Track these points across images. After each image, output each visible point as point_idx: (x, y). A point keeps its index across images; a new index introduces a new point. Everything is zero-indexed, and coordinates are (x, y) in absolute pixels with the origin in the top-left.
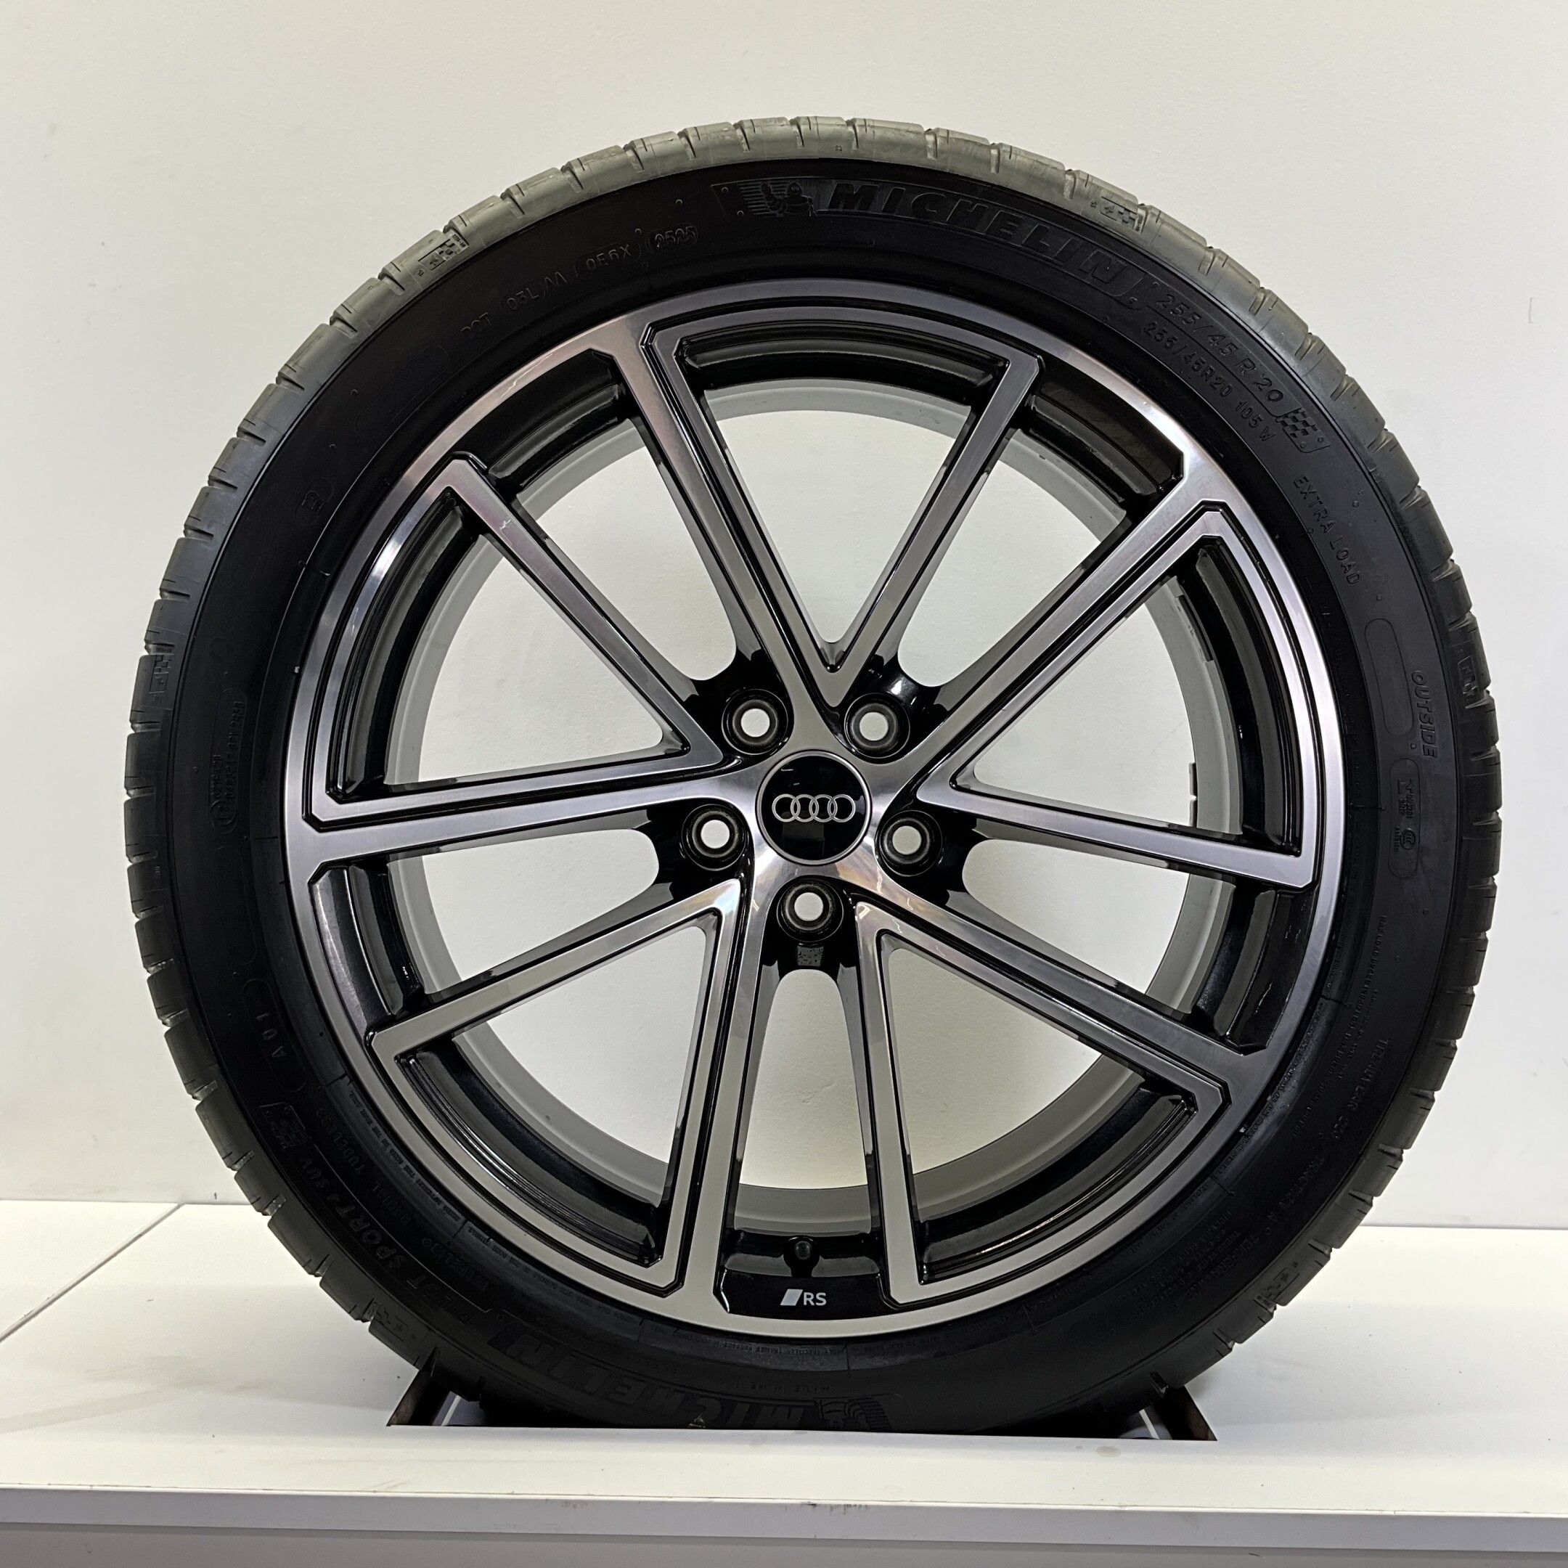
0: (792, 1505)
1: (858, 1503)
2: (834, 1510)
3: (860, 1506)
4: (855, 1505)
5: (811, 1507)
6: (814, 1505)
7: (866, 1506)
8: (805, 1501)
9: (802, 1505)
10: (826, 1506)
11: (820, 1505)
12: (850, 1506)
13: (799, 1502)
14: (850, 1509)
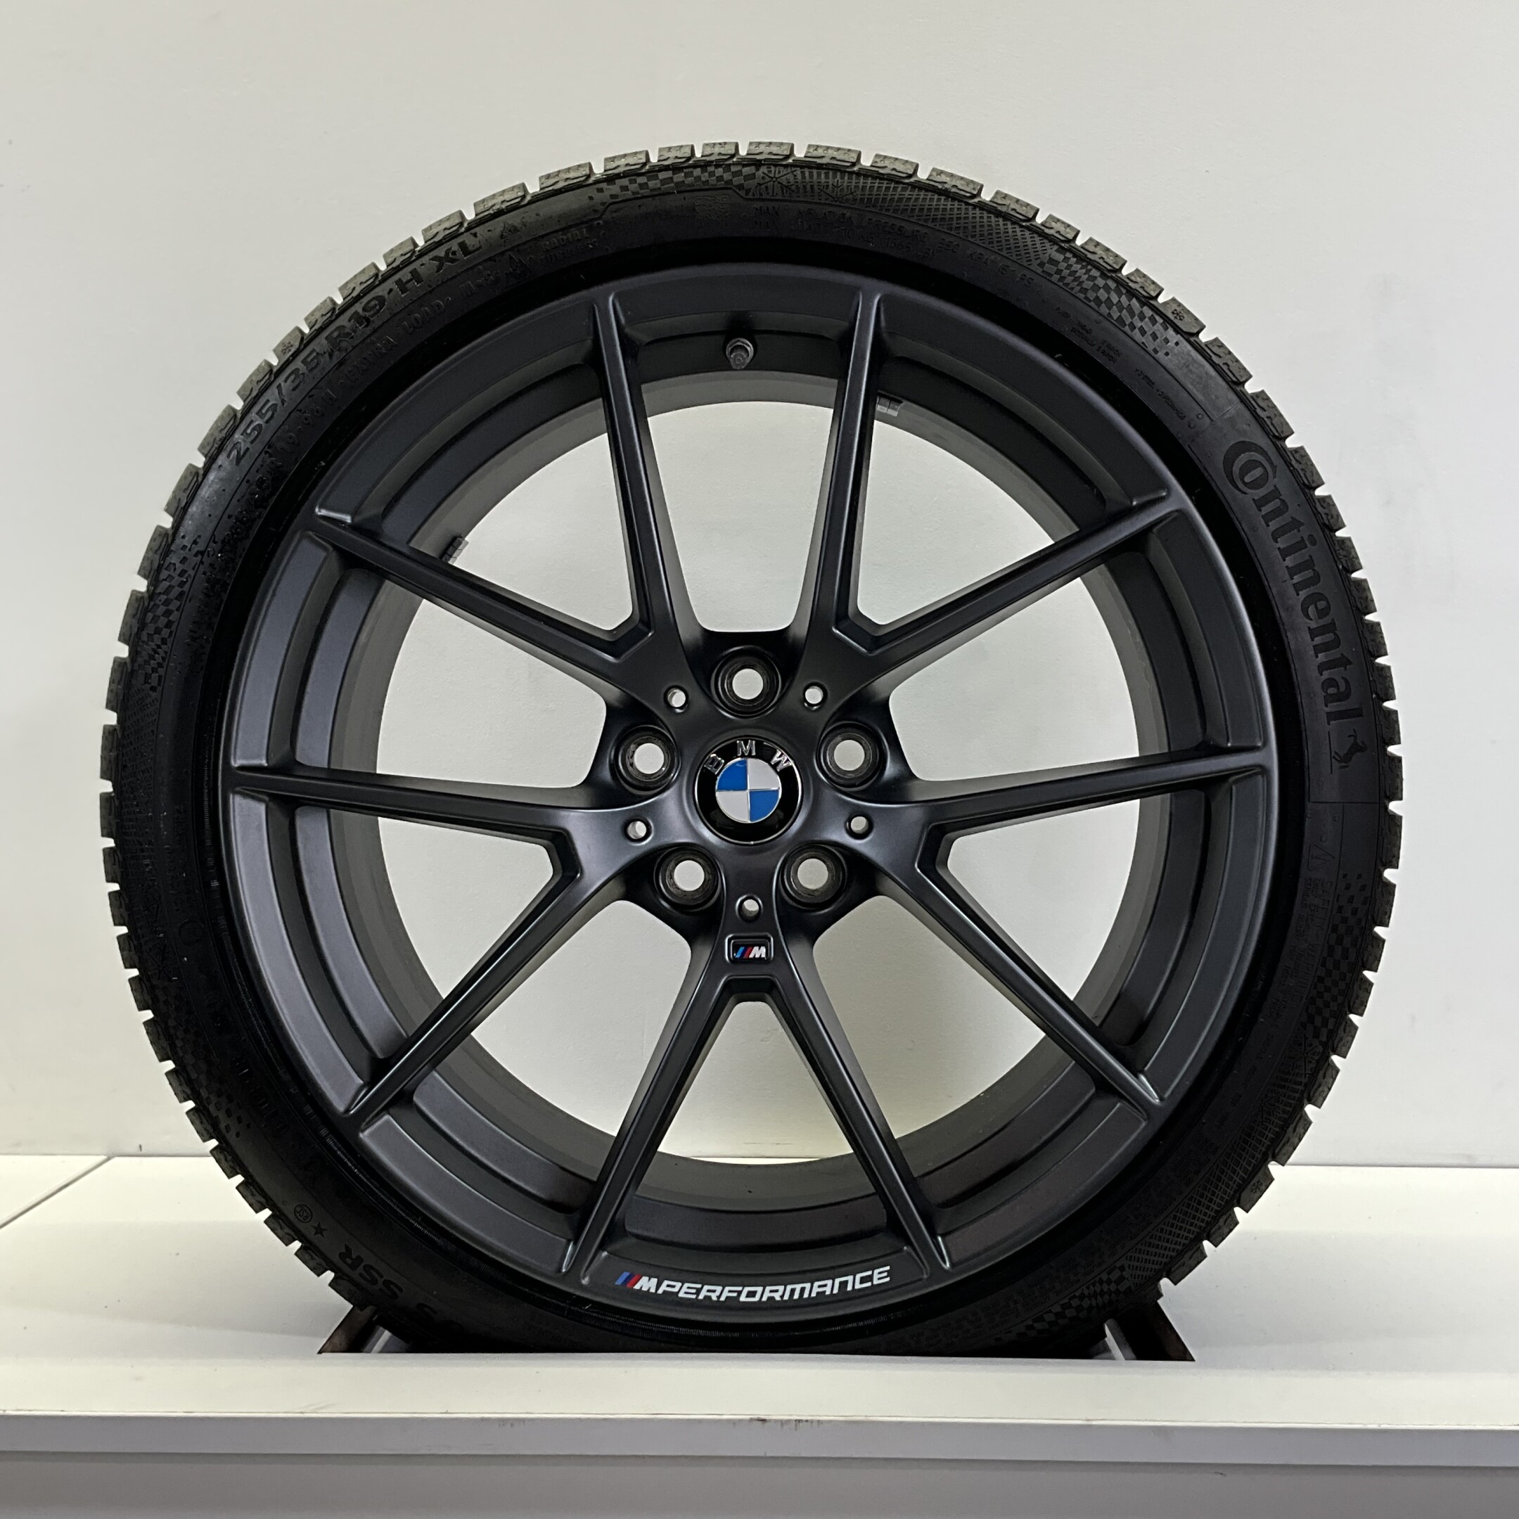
0: (740, 1420)
1: (809, 1418)
2: (786, 1427)
3: (812, 1421)
4: (807, 1421)
5: (760, 1423)
6: (764, 1420)
7: (819, 1421)
8: (755, 1417)
9: (751, 1420)
10: (776, 1421)
11: (770, 1421)
12: (799, 1421)
13: (748, 1417)
14: (801, 1424)
